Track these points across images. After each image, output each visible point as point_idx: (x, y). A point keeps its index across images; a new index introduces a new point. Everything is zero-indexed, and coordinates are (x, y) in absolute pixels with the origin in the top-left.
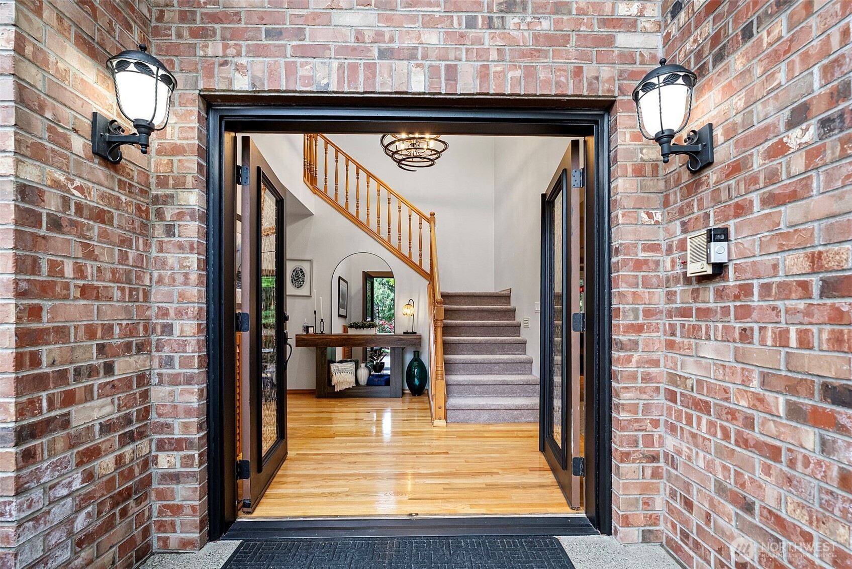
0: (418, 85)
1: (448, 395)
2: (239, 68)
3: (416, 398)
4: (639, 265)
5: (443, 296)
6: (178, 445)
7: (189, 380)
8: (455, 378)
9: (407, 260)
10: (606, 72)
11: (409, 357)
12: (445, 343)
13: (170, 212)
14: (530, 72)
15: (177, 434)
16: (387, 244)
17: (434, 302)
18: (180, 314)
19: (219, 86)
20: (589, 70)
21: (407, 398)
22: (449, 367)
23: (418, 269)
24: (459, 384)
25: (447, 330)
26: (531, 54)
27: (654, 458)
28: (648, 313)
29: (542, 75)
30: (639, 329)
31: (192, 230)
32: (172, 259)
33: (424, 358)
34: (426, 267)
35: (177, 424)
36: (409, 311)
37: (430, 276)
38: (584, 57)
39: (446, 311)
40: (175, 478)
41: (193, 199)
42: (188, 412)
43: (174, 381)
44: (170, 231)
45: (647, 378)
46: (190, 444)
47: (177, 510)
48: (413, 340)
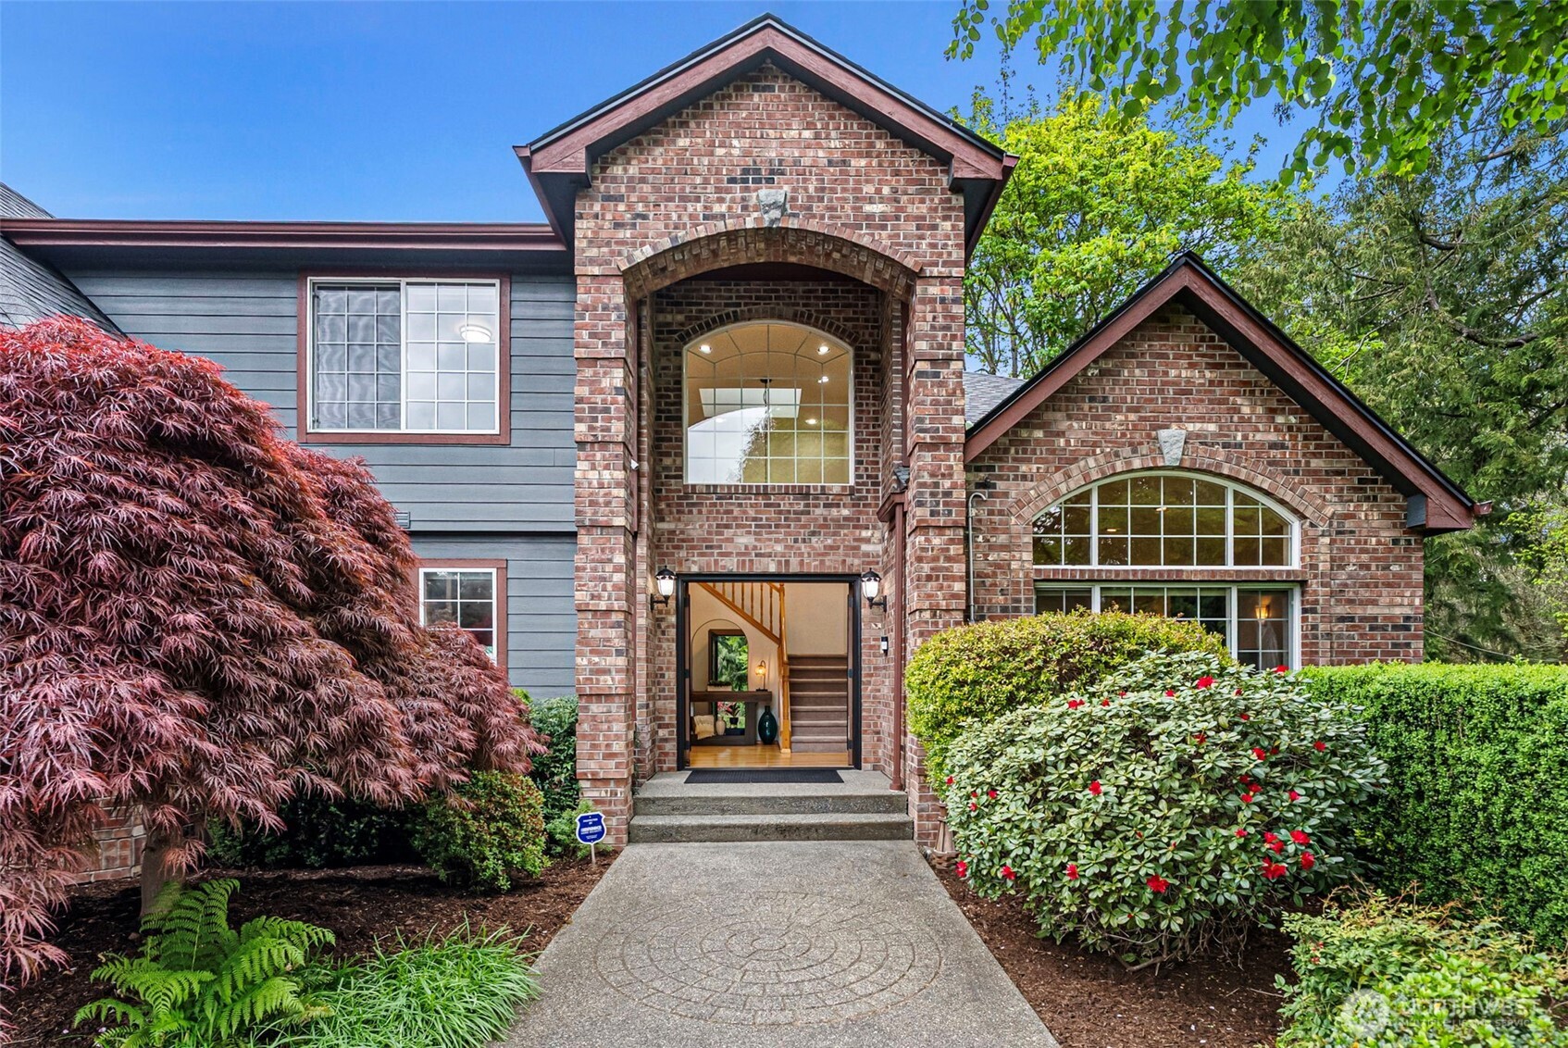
0: (772, 569)
1: (792, 734)
2: (694, 562)
3: (768, 747)
4: (871, 647)
5: (790, 658)
6: (667, 726)
7: (672, 698)
8: (798, 722)
9: (759, 626)
10: (856, 562)
11: (761, 712)
12: (792, 697)
13: (663, 625)
14: (822, 562)
15: (667, 721)
16: (741, 612)
17: (781, 664)
18: (668, 669)
19: (684, 570)
20: (849, 561)
21: (759, 748)
22: (794, 715)
23: (769, 634)
24: (802, 726)
25: (793, 687)
26: (822, 555)
27: (878, 733)
28: (875, 668)
29: (827, 563)
30: (871, 675)
31: (673, 633)
32: (665, 645)
33: (774, 713)
34: (776, 632)
35: (667, 717)
36: (761, 671)
37: (779, 641)
38: (847, 555)
39: (791, 670)
40: (666, 740)
41: (673, 619)
42: (672, 712)
43: (666, 698)
44: (663, 633)
45: (875, 697)
46: (672, 725)
47: (666, 754)
48: (764, 696)
